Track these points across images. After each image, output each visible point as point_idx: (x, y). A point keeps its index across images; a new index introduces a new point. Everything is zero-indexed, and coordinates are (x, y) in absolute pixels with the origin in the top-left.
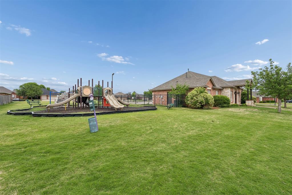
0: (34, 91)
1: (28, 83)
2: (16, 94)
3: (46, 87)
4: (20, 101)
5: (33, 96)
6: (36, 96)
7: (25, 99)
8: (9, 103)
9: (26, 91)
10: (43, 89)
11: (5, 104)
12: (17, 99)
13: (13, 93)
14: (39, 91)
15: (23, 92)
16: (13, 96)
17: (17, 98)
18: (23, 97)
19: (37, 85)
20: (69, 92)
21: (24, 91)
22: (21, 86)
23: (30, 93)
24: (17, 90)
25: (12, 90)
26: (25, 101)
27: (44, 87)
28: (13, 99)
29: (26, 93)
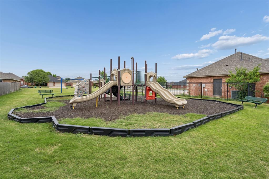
0: (41, 78)
1: (35, 70)
2: (25, 81)
3: (52, 74)
4: (28, 87)
5: (40, 82)
6: (44, 82)
7: (33, 85)
8: (17, 91)
9: (34, 78)
10: (49, 75)
11: (12, 92)
12: (26, 86)
13: (22, 80)
14: (46, 77)
15: (31, 79)
16: (22, 82)
17: (25, 84)
18: (31, 84)
19: (44, 72)
20: (91, 78)
21: (32, 77)
22: (29, 73)
23: (37, 79)
24: (25, 76)
25: (21, 77)
26: (33, 87)
27: (50, 74)
28: (22, 85)
29: (34, 80)
